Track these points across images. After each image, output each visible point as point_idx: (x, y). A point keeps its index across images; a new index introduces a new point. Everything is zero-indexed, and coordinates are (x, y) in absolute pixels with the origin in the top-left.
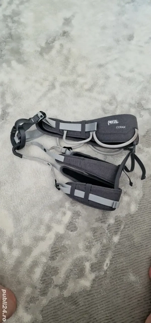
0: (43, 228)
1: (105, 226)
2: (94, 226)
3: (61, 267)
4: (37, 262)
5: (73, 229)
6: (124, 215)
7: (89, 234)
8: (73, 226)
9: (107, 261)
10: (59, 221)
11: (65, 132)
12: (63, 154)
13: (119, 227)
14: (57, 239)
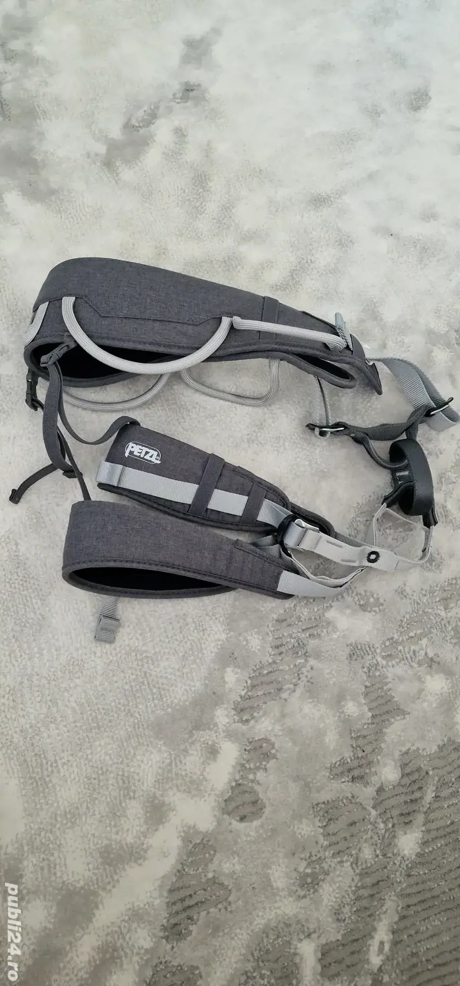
1: (366, 793)
2: (325, 796)
3: (208, 964)
4: (115, 949)
5: (248, 809)
6: (435, 748)
7: (307, 828)
9: (382, 934)
13: (418, 795)
14: (190, 854)
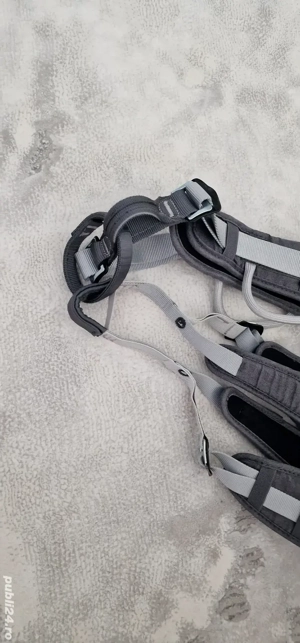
7: (281, 630)
11: (251, 270)
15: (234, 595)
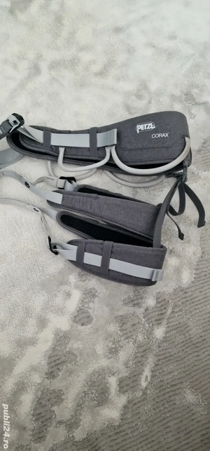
0: (32, 322)
1: (140, 311)
2: (121, 313)
3: (67, 389)
4: (24, 384)
5: (85, 321)
6: (172, 290)
7: (113, 328)
8: (85, 315)
9: (147, 372)
10: (59, 309)
11: (62, 151)
12: (61, 190)
13: (164, 311)
14: (58, 341)
15: (83, 312)
